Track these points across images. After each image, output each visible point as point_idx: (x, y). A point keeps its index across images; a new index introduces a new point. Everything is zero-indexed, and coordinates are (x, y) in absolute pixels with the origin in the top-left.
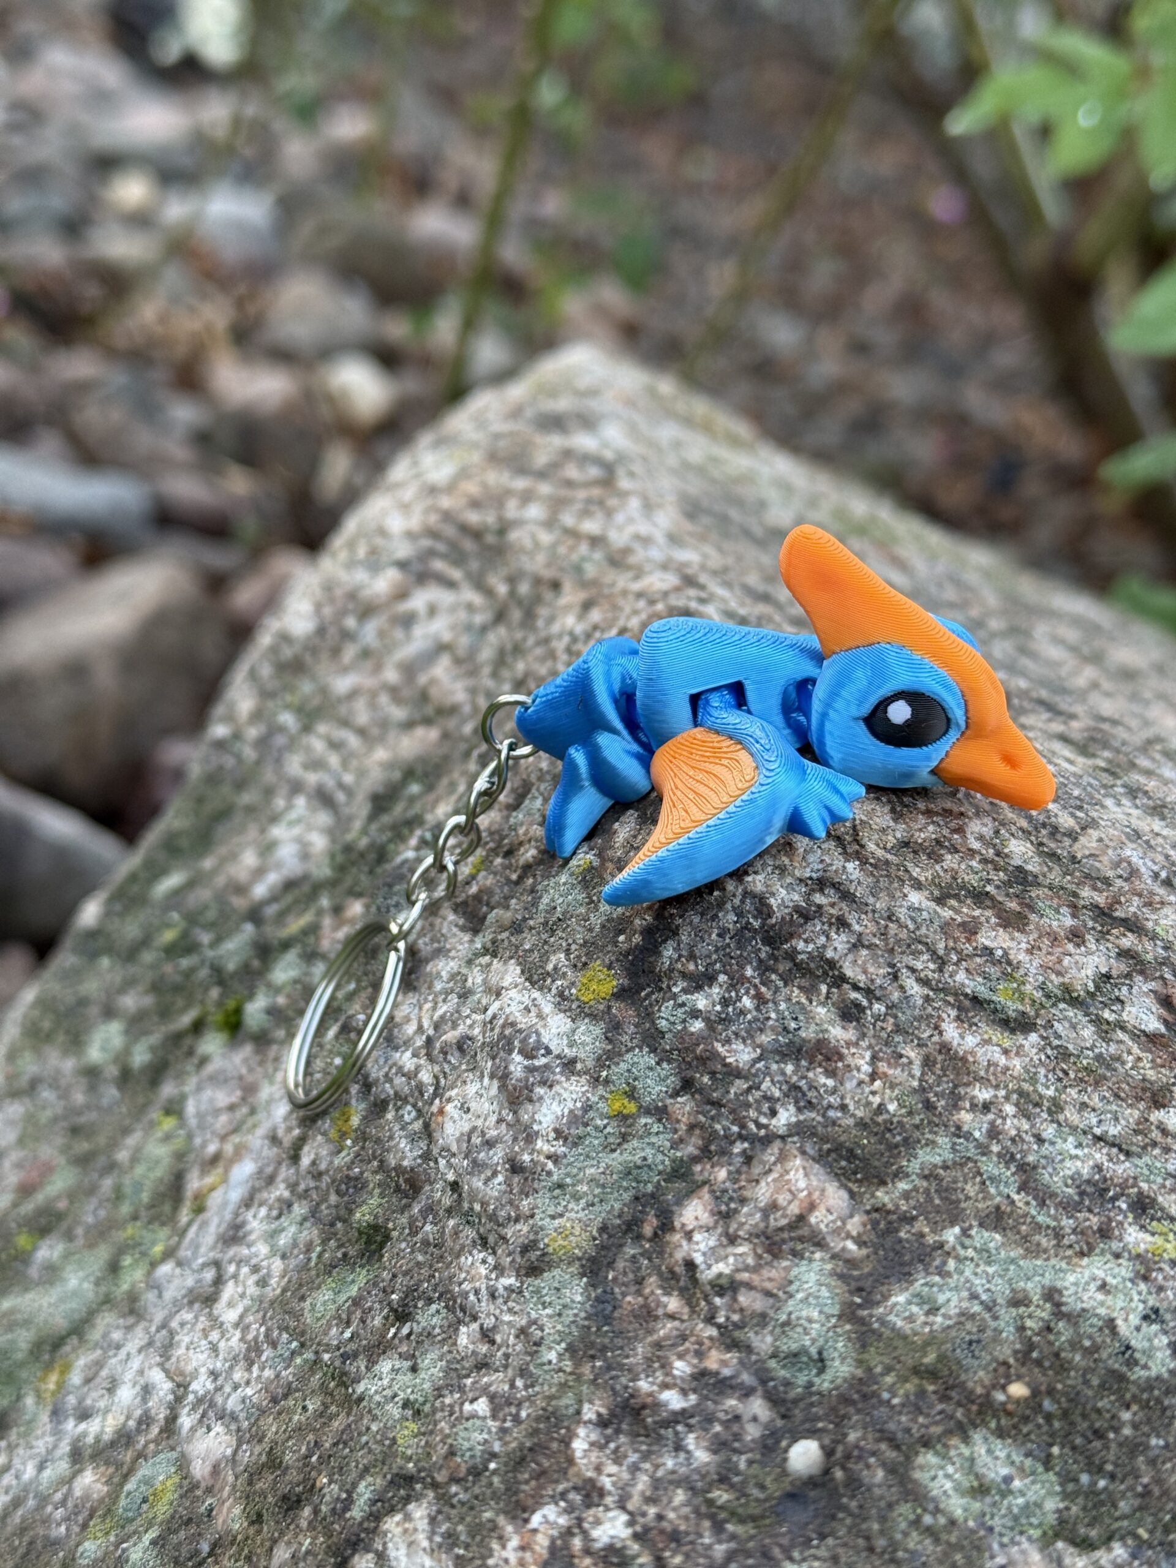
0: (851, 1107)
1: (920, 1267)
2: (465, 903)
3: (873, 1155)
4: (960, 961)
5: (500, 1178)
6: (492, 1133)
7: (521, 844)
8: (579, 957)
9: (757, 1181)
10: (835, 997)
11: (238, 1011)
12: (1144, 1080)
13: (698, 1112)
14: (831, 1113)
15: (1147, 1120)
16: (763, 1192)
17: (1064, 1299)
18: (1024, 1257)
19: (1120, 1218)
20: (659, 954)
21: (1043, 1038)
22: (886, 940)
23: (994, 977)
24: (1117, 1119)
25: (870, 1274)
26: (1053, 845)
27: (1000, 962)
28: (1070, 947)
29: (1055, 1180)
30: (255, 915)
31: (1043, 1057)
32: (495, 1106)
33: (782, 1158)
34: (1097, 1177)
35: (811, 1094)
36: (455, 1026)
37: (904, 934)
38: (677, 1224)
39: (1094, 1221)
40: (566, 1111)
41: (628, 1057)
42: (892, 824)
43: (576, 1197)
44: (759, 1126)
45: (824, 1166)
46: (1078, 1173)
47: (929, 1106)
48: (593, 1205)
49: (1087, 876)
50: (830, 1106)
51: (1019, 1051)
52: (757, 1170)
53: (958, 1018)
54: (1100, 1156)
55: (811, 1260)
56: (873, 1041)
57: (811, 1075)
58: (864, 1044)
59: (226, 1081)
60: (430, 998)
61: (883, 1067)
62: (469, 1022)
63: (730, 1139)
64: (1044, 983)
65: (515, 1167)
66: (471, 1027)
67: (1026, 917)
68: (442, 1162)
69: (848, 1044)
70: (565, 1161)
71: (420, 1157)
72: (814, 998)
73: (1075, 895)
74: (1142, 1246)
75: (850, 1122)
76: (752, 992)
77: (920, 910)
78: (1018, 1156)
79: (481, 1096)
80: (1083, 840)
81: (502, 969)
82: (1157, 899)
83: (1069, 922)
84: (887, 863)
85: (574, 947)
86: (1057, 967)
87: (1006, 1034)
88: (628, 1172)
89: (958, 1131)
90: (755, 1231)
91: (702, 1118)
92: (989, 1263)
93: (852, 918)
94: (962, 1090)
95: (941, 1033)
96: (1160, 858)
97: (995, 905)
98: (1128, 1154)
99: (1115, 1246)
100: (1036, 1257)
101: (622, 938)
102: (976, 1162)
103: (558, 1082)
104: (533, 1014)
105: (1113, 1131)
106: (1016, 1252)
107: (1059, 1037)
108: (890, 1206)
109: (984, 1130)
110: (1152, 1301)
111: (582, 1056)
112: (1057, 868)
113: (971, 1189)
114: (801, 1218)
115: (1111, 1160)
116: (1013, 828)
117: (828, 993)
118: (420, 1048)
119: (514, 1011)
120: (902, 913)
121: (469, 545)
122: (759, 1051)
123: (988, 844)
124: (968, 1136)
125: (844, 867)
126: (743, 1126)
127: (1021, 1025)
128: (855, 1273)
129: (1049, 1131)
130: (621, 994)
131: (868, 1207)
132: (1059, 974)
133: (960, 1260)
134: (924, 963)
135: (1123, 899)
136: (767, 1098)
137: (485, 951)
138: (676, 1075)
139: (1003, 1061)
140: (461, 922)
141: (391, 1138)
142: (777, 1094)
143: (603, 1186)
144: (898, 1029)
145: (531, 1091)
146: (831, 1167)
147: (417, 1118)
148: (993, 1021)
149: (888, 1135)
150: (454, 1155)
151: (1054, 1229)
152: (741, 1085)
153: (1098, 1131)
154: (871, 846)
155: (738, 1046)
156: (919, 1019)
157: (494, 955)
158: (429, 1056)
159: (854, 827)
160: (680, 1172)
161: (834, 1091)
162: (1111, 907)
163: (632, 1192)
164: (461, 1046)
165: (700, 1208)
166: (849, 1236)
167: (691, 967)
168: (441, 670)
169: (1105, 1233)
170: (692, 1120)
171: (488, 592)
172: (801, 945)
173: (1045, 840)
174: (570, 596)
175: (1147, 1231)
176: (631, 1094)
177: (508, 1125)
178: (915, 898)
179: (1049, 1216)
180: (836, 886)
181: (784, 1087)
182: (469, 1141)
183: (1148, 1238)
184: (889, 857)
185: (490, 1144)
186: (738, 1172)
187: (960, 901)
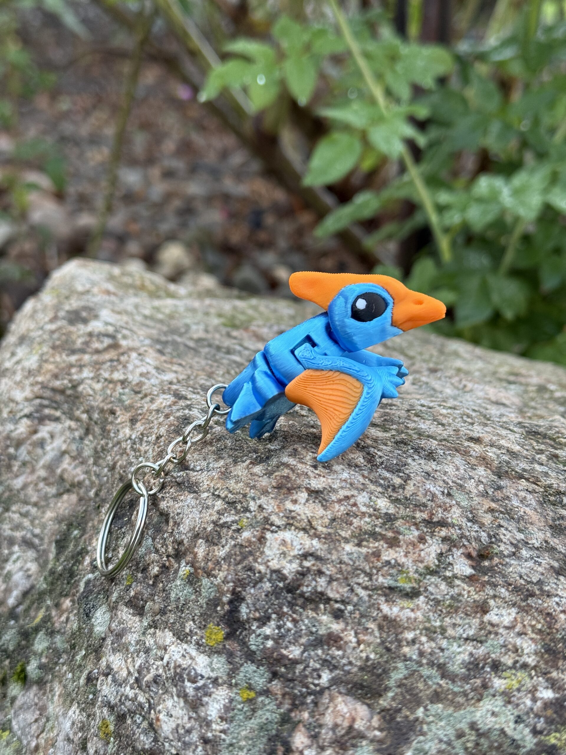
0: (354, 661)
1: (412, 733)
2: (130, 601)
3: (371, 683)
4: (378, 571)
5: (200, 748)
6: (188, 726)
7: (149, 565)
8: (200, 622)
9: (324, 714)
10: (328, 609)
11: (23, 670)
12: (475, 601)
13: (285, 687)
14: (347, 668)
15: (483, 622)
16: (328, 719)
17: (479, 726)
18: (455, 711)
19: (488, 676)
20: (239, 611)
21: (426, 597)
22: (342, 574)
23: (395, 574)
24: (470, 627)
25: (391, 745)
26: (395, 495)
27: (395, 566)
28: (421, 546)
29: (456, 667)
30: (12, 614)
31: (429, 607)
32: (185, 711)
33: (332, 699)
34: (472, 659)
35: (334, 662)
36: (149, 671)
37: (349, 569)
38: (294, 748)
39: (478, 682)
40: (222, 706)
41: (242, 669)
42: (324, 512)
43: (241, 748)
44: (316, 685)
45: (351, 696)
46: (464, 660)
47: (388, 650)
48: (250, 750)
49: (416, 506)
50: (345, 665)
51: (418, 608)
52: (321, 709)
53: (387, 601)
54: (469, 648)
55: (362, 747)
56: (353, 625)
57: (330, 652)
58: (349, 628)
59: (29, 708)
60: (130, 656)
61: (361, 637)
62: (155, 667)
63: (304, 696)
64: (417, 569)
65: (206, 741)
66: (157, 669)
67: (398, 539)
68: (167, 745)
69: (343, 631)
70: (229, 731)
71: (153, 741)
72: (319, 612)
73: (414, 518)
74: (503, 687)
75: (355, 669)
76: (290, 619)
77: (352, 553)
78: (436, 662)
79: (176, 707)
80: (407, 487)
81: (163, 635)
82: (448, 505)
83: (416, 533)
84: (329, 534)
85: (196, 618)
86: (420, 559)
87: (410, 601)
88: (262, 728)
89: (406, 659)
90: (331, 741)
91: (287, 690)
92: (441, 720)
93: (324, 569)
94: (400, 637)
95: (381, 611)
96: (441, 483)
97: (383, 537)
98: (481, 642)
99: (491, 691)
100: (460, 709)
101: (219, 608)
102: (418, 671)
103: (213, 692)
104: (187, 658)
105: (471, 632)
106: (451, 710)
107: (432, 594)
108: (388, 707)
109: (417, 654)
110: (516, 713)
111: (220, 675)
112: (401, 506)
113: (421, 686)
114: (351, 728)
115: (475, 648)
116: (376, 493)
117: (325, 608)
118: (133, 683)
119: (177, 657)
120: (345, 558)
121: (59, 398)
122: (302, 647)
123: (369, 506)
124: (410, 659)
125: (312, 544)
126: (308, 688)
127: (413, 594)
128: (384, 746)
129: (444, 643)
130: (228, 637)
131: (378, 710)
132: (422, 562)
133: (428, 724)
134: (362, 579)
135: (434, 512)
136: (315, 670)
137: (150, 627)
138: (267, 672)
139: (412, 615)
140: (131, 611)
141: (134, 734)
142: (318, 666)
143: (252, 739)
144: (362, 616)
145: (201, 700)
146: (355, 695)
147: (143, 720)
148: (402, 596)
149: (375, 671)
150: (172, 741)
151: (463, 692)
152: (300, 667)
153: (465, 636)
154: (320, 528)
155: (292, 648)
156: (369, 607)
157: (156, 628)
158: (140, 687)
159: (309, 521)
160: (285, 719)
161: (343, 657)
162: (431, 518)
163: (266, 737)
164: (156, 680)
165: (302, 737)
166: (375, 729)
167: (257, 615)
168: (66, 464)
169: (485, 686)
170: (283, 692)
171: (78, 420)
172: (305, 589)
173: (391, 494)
174: (122, 417)
175: (502, 678)
176: (250, 688)
177: (195, 719)
178: (348, 548)
179: (459, 686)
180: (312, 555)
181: (320, 662)
182: (177, 732)
183: (504, 681)
184: (329, 530)
185: (189, 732)
186: (313, 711)
187: (368, 541)
